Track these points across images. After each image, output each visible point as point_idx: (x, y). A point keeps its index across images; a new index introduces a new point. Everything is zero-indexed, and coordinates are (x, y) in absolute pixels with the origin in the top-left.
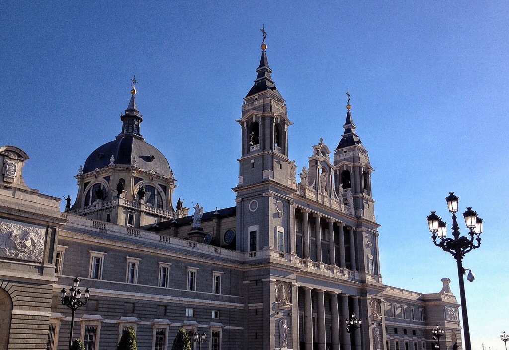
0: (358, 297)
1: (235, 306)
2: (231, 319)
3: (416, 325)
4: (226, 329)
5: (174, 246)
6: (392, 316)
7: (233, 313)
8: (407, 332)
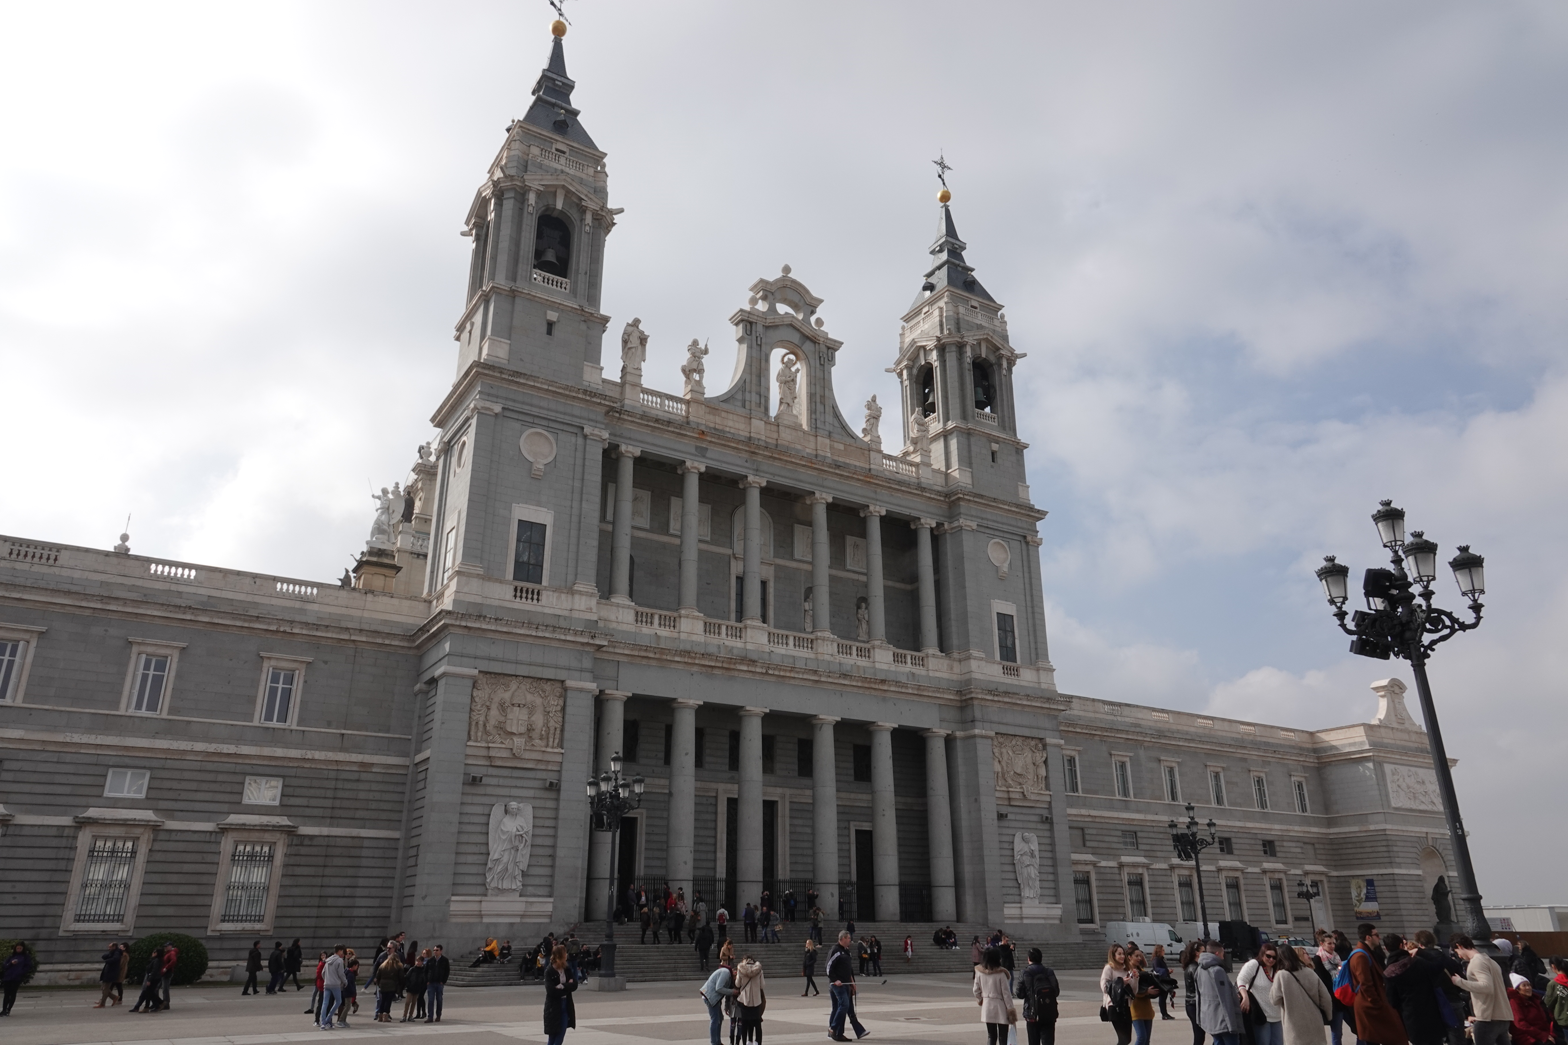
0: (943, 732)
1: (362, 764)
2: (338, 803)
3: (1277, 827)
4: (311, 837)
5: (77, 575)
6: (1161, 798)
7: (348, 786)
8: (1234, 846)
